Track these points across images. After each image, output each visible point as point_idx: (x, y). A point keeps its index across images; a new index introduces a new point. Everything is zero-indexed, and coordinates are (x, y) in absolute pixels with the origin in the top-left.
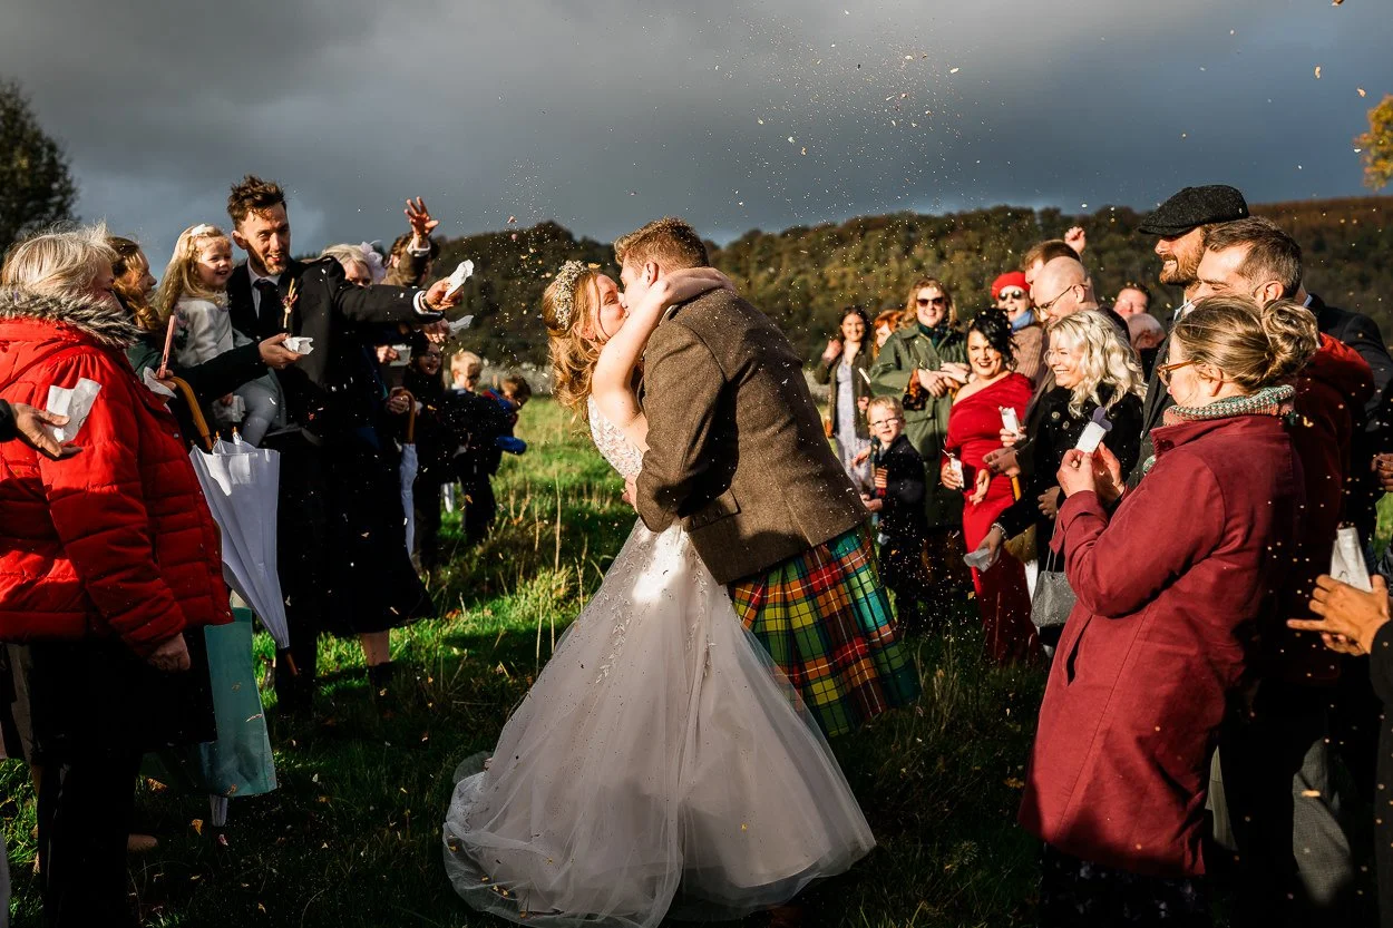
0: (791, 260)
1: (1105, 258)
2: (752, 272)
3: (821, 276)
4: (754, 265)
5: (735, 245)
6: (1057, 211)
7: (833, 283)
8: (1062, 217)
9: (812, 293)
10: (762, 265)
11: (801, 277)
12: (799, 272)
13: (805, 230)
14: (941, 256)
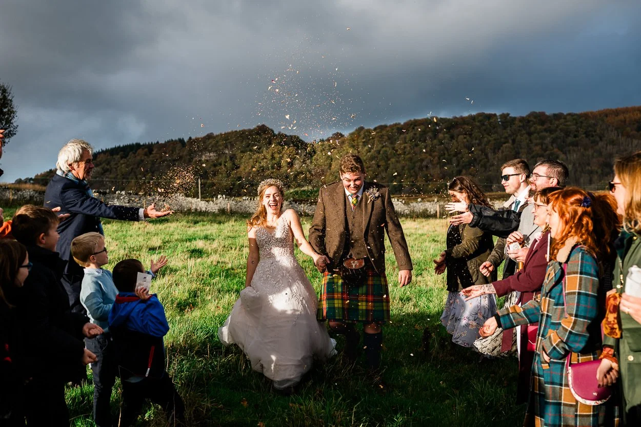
0: (379, 141)
1: (533, 137)
2: (360, 147)
3: (393, 148)
4: (361, 144)
5: (352, 134)
6: (508, 114)
7: (400, 152)
8: (511, 117)
9: (389, 157)
10: (365, 144)
11: (384, 149)
12: (383, 147)
13: (385, 126)
14: (452, 137)
